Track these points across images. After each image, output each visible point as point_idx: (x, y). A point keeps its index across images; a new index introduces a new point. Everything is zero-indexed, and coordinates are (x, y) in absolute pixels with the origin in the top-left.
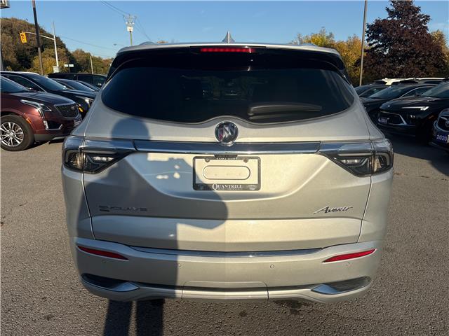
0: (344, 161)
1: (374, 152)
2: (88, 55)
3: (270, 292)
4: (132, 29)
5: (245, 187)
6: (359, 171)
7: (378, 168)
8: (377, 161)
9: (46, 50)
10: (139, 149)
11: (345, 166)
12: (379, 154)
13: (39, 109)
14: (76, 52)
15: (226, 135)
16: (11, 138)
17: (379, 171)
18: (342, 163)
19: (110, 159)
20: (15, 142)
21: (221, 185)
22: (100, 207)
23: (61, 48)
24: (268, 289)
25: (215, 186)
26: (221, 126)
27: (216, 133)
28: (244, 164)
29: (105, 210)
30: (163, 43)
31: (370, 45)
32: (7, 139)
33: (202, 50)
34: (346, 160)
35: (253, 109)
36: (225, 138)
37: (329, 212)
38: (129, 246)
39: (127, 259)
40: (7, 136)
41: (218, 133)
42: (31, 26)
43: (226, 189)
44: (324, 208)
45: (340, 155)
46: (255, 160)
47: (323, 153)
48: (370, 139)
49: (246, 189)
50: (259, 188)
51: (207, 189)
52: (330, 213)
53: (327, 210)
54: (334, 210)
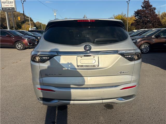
0: (126, 56)
1: (135, 53)
2: (41, 23)
3: (103, 101)
4: (56, 14)
5: (94, 66)
6: (131, 59)
7: (137, 59)
8: (136, 56)
9: (27, 22)
10: (59, 54)
11: (126, 58)
12: (137, 54)
13: (27, 40)
14: (37, 23)
15: (87, 49)
16: (20, 47)
17: (137, 60)
18: (125, 57)
19: (48, 58)
20: (21, 48)
21: (86, 65)
22: (45, 74)
23: (32, 21)
24: (102, 99)
25: (84, 66)
26: (86, 46)
27: (84, 48)
28: (94, 58)
29: (47, 75)
30: (66, 19)
31: (136, 18)
32: (19, 47)
33: (78, 21)
34: (127, 56)
35: (96, 40)
36: (87, 50)
37: (122, 73)
38: (55, 87)
39: (55, 91)
40: (19, 46)
41: (85, 48)
42: (21, 14)
43: (88, 67)
44: (120, 72)
45: (125, 54)
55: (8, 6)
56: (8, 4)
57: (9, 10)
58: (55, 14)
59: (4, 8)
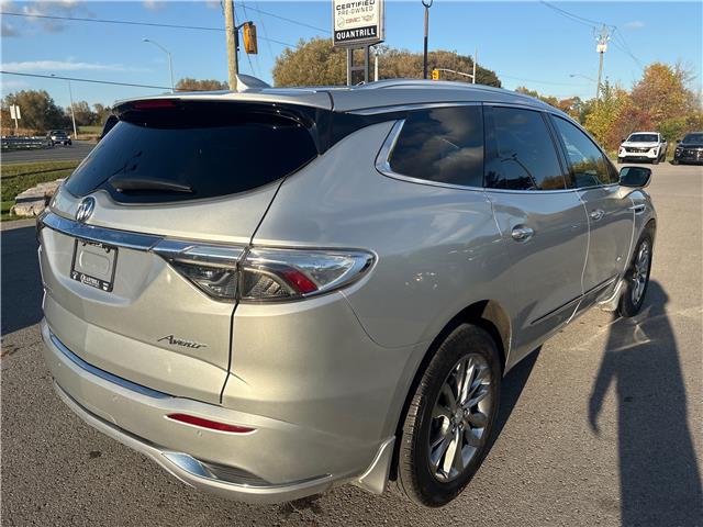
15: (81, 214)
21: (87, 277)
25: (83, 276)
26: (84, 201)
28: (107, 255)
36: (80, 217)
37: (175, 344)
43: (89, 283)
44: (168, 336)
46: (113, 251)
47: (156, 252)
48: (251, 244)
49: (101, 287)
50: (110, 289)
51: (78, 279)
52: (176, 346)
53: (172, 341)
54: (180, 343)
55: (355, 20)
56: (358, 11)
57: (356, 38)
58: (599, 48)
59: (340, 32)
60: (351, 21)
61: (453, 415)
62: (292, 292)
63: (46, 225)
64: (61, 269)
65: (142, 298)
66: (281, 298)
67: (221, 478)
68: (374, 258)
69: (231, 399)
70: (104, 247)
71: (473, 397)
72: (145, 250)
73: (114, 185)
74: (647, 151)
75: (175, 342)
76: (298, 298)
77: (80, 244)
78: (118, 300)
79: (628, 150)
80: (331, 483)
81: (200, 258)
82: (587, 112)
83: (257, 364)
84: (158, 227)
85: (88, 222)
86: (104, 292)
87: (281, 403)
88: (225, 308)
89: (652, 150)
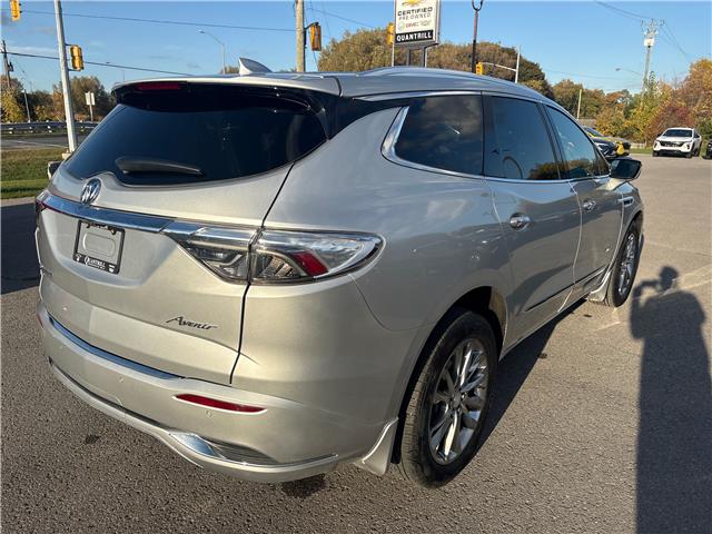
5: (107, 266)
21: (91, 259)
24: (127, 412)
25: (87, 258)
26: (90, 183)
28: (112, 236)
37: (184, 325)
43: (93, 265)
46: (119, 233)
47: (167, 234)
48: (262, 226)
49: (107, 269)
50: (117, 271)
51: (82, 261)
52: (186, 328)
53: (181, 322)
54: (190, 324)
55: (414, 24)
56: (417, 17)
57: (414, 40)
59: (401, 34)
60: (410, 25)
61: (451, 400)
62: (304, 274)
63: (46, 206)
64: (62, 250)
65: (151, 279)
66: (292, 279)
67: (229, 458)
68: (382, 242)
69: (241, 379)
70: (110, 228)
71: (471, 380)
72: (155, 232)
73: (121, 167)
74: (681, 145)
75: (185, 323)
76: (309, 280)
77: (84, 225)
78: (126, 282)
79: (663, 144)
80: (336, 463)
81: (211, 240)
82: (632, 107)
83: (268, 344)
84: (168, 209)
85: (94, 204)
86: (110, 274)
87: (291, 383)
88: (237, 290)
89: (685, 145)
